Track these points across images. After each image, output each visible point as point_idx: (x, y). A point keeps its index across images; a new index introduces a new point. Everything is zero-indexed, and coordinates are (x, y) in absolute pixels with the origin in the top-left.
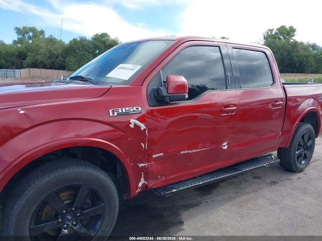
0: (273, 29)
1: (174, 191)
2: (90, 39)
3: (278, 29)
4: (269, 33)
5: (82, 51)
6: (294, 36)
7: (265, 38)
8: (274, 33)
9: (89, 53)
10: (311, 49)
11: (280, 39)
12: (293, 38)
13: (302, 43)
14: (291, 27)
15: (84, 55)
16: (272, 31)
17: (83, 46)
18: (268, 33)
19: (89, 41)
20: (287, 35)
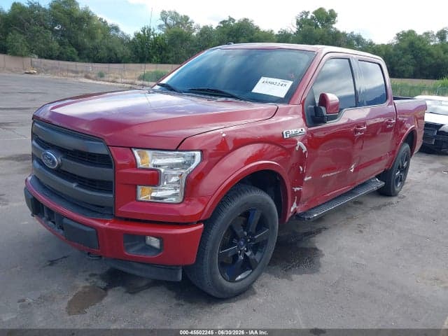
0: (308, 12)
1: (315, 215)
2: (47, 7)
3: (315, 13)
4: (304, 17)
5: (35, 25)
6: (334, 23)
7: (298, 23)
8: (309, 17)
9: (46, 28)
10: (355, 43)
11: (317, 26)
12: (334, 26)
13: (344, 34)
14: (331, 11)
15: (38, 31)
16: (307, 13)
17: (37, 18)
18: (302, 16)
19: (44, 10)
20: (326, 22)
